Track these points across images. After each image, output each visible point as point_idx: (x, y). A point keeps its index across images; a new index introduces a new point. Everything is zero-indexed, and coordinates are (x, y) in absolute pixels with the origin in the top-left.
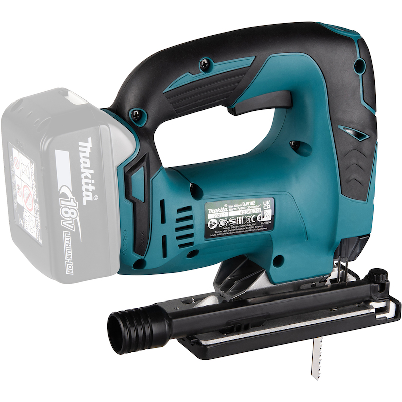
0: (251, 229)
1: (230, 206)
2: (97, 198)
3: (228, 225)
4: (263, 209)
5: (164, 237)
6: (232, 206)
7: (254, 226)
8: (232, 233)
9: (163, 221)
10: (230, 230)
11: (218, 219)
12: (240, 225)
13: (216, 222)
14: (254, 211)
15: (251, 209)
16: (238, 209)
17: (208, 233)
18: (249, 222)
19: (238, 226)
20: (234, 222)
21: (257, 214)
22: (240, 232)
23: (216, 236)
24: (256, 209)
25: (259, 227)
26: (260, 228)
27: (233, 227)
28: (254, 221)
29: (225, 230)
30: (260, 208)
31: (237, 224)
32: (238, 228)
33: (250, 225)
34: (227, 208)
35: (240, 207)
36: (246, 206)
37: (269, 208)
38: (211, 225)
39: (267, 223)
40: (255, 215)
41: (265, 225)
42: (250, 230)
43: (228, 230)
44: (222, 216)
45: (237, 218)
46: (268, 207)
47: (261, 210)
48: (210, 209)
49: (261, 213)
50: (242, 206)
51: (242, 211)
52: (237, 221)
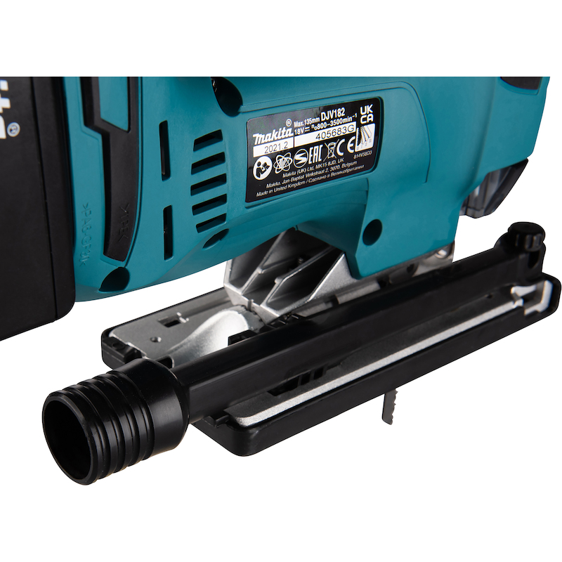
0: (335, 171)
1: (296, 124)
2: (15, 129)
3: (293, 168)
4: (359, 126)
5: (168, 212)
6: (301, 124)
7: (341, 164)
8: (299, 184)
9: (166, 174)
10: (296, 179)
11: (273, 157)
12: (314, 165)
13: (269, 163)
14: (343, 131)
15: (336, 128)
16: (312, 130)
17: (254, 189)
18: (333, 155)
19: (311, 169)
20: (304, 160)
21: (347, 137)
22: (314, 180)
23: (269, 196)
24: (347, 125)
25: (349, 165)
26: (351, 167)
27: (302, 170)
28: (341, 154)
29: (286, 178)
30: (354, 123)
31: (310, 162)
32: (310, 172)
33: (333, 162)
34: (290, 130)
35: (316, 124)
36: (328, 122)
37: (370, 122)
38: (259, 172)
39: (366, 154)
40: (343, 141)
41: (360, 161)
42: (333, 174)
43: (293, 179)
44: (282, 149)
45: (311, 149)
46: (368, 120)
47: (355, 127)
48: (257, 135)
49: (354, 134)
50: (320, 122)
51: (321, 132)
52: (311, 156)
